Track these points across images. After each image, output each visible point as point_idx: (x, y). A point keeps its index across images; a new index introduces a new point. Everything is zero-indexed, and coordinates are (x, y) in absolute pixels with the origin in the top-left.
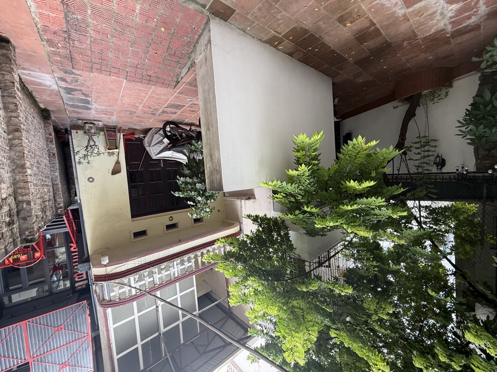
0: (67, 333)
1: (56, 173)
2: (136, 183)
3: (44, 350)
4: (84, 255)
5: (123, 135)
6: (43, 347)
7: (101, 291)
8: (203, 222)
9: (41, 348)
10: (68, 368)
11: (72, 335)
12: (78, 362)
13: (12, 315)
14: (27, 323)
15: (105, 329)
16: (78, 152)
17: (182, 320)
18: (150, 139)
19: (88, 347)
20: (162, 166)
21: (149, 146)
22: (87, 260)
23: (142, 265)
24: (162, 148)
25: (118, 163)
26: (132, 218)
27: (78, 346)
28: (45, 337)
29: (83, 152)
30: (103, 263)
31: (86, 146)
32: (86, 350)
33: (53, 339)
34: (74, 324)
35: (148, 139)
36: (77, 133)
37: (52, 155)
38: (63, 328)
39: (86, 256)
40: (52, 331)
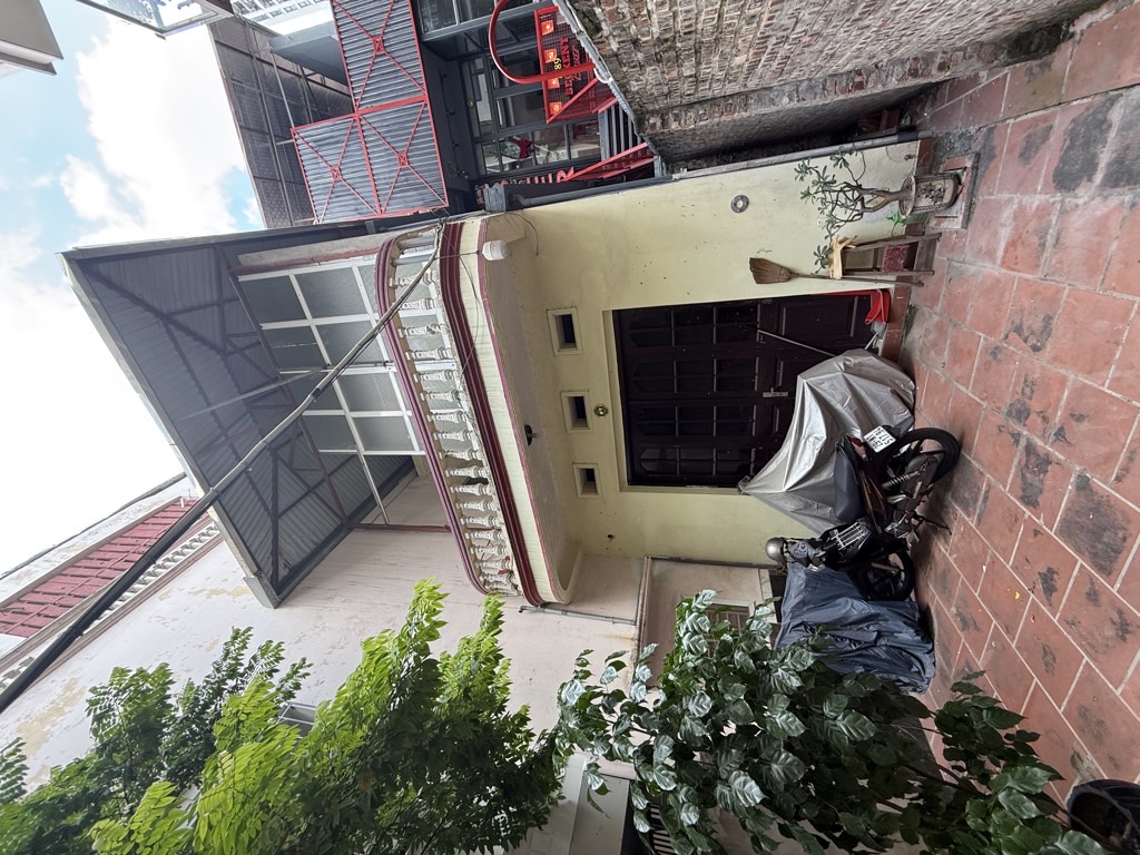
0: (392, 175)
1: (786, 100)
2: (718, 321)
3: (370, 136)
4: (526, 198)
5: (885, 291)
6: (375, 135)
7: (424, 241)
8: (584, 492)
9: (374, 132)
10: (332, 179)
11: (387, 184)
12: (337, 197)
13: (445, 76)
14: (423, 103)
15: (352, 249)
16: (846, 164)
17: (351, 416)
18: (874, 372)
19: (360, 214)
20: (765, 395)
21: (847, 369)
22: (513, 205)
23: (472, 344)
24: (838, 407)
25: (791, 275)
26: (613, 311)
27: (368, 194)
28: (392, 137)
29: (842, 176)
30: (486, 247)
31: (859, 187)
32: (356, 210)
33: (386, 150)
34: (408, 185)
35: (873, 367)
36: (910, 157)
37: (858, 79)
38: (404, 167)
39: (525, 202)
40: (400, 147)
